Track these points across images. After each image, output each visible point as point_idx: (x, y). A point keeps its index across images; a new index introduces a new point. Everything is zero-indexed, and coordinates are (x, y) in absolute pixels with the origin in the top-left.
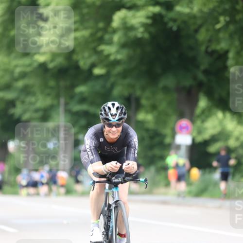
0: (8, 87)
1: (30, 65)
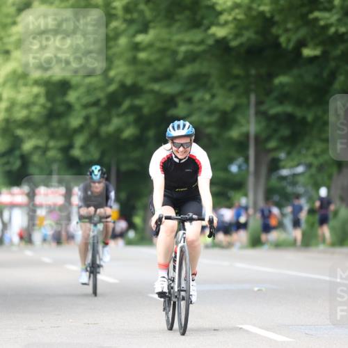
0: (167, 76)
1: (202, 42)
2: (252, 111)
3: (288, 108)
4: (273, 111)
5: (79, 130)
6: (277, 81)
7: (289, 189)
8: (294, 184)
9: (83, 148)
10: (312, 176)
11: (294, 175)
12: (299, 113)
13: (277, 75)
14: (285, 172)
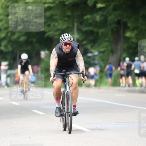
2: (75, 30)
3: (91, 28)
4: (84, 29)
5: (4, 38)
6: (85, 17)
7: (92, 62)
8: (94, 59)
9: (5, 46)
10: (101, 57)
11: (94, 56)
12: (95, 30)
13: (86, 15)
14: (90, 55)
